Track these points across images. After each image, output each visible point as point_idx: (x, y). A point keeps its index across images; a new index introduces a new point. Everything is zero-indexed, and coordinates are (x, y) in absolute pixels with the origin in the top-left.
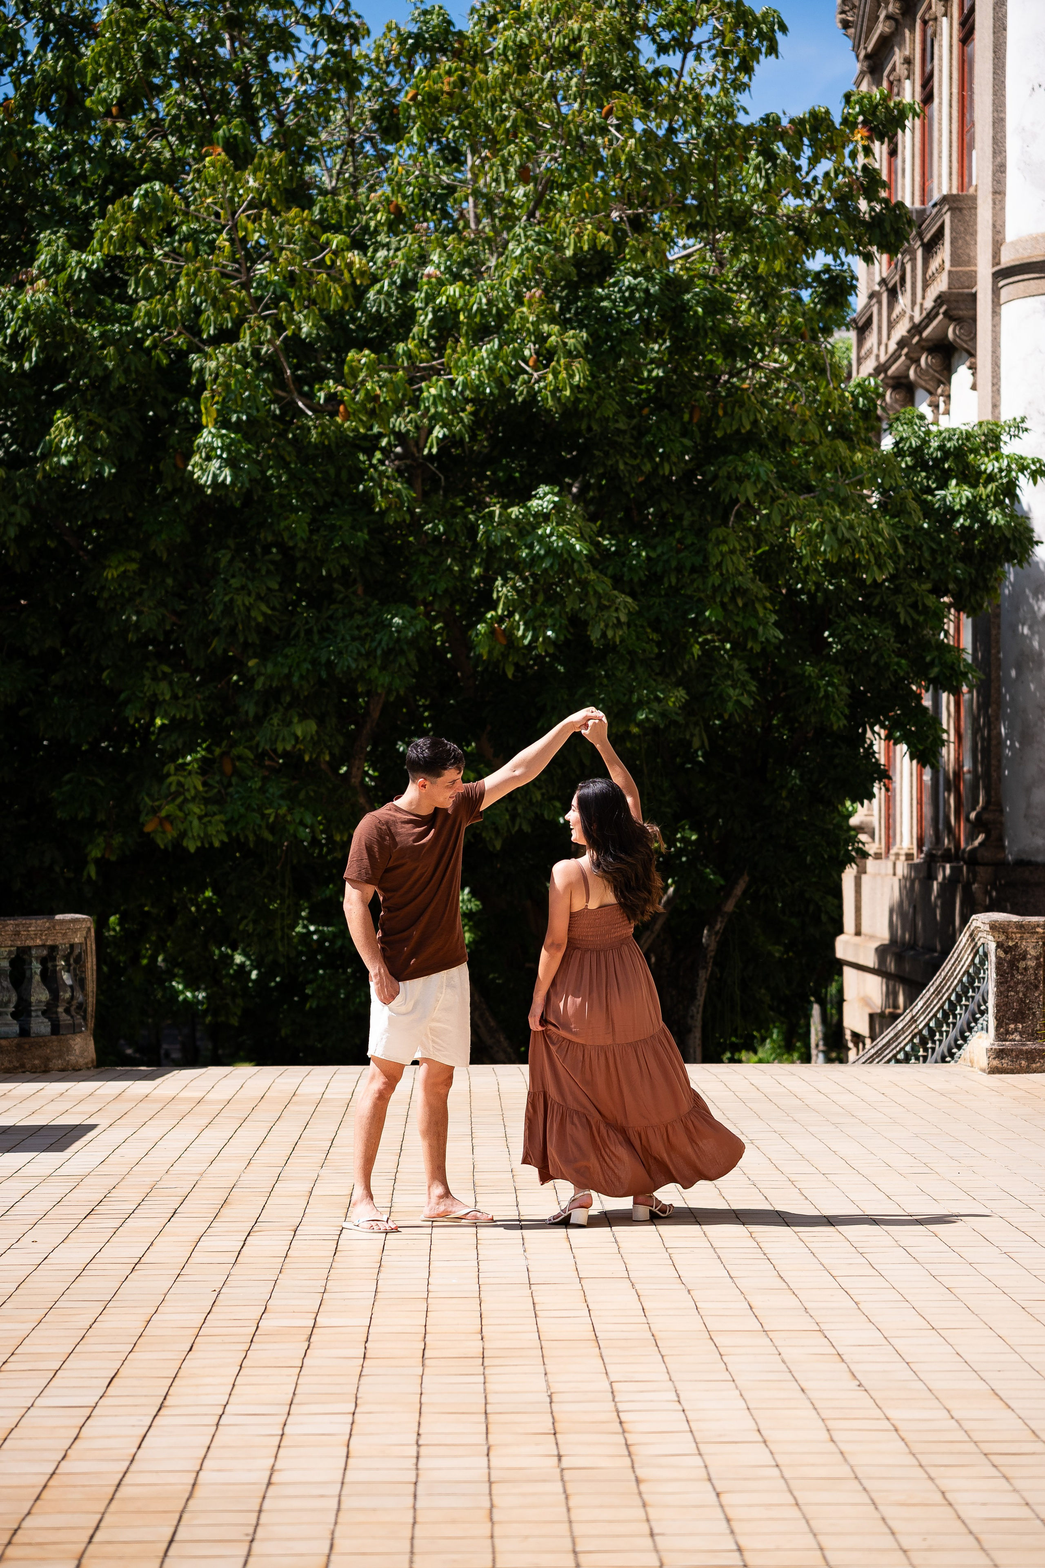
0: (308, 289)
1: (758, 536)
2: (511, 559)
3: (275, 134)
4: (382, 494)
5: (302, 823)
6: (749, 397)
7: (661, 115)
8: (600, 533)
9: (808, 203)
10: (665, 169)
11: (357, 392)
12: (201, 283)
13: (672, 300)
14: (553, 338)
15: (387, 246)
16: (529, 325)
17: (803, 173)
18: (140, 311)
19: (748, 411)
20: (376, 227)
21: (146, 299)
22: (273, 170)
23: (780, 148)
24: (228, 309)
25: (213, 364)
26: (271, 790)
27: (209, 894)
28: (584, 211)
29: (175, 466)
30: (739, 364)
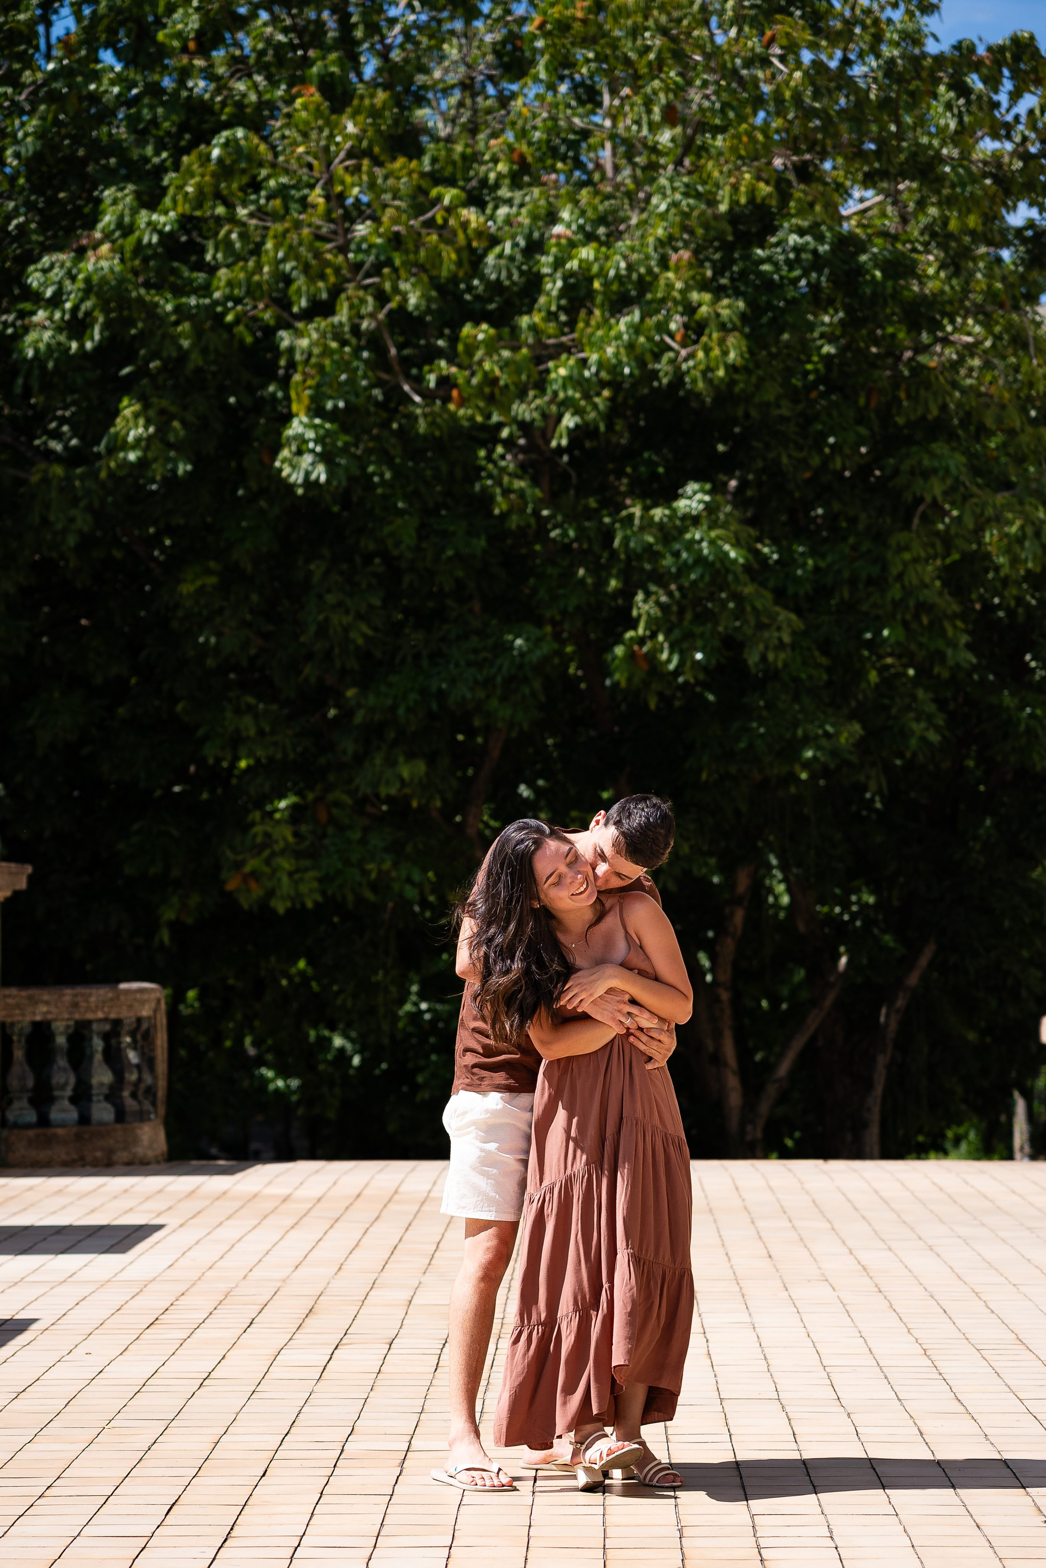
0: (416, 252)
1: (947, 540)
2: (654, 570)
3: (379, 71)
4: (503, 495)
5: (409, 880)
6: (937, 378)
7: (833, 43)
8: (759, 540)
9: (1009, 146)
10: (837, 108)
11: (473, 374)
12: (291, 247)
13: (846, 262)
14: (704, 309)
15: (509, 202)
16: (676, 294)
17: (1003, 110)
18: (220, 280)
19: (936, 394)
20: (497, 179)
21: (228, 266)
22: (376, 114)
23: (975, 82)
24: (323, 277)
25: (304, 343)
26: (373, 842)
27: (302, 965)
28: (741, 157)
29: (261, 462)
30: (925, 337)
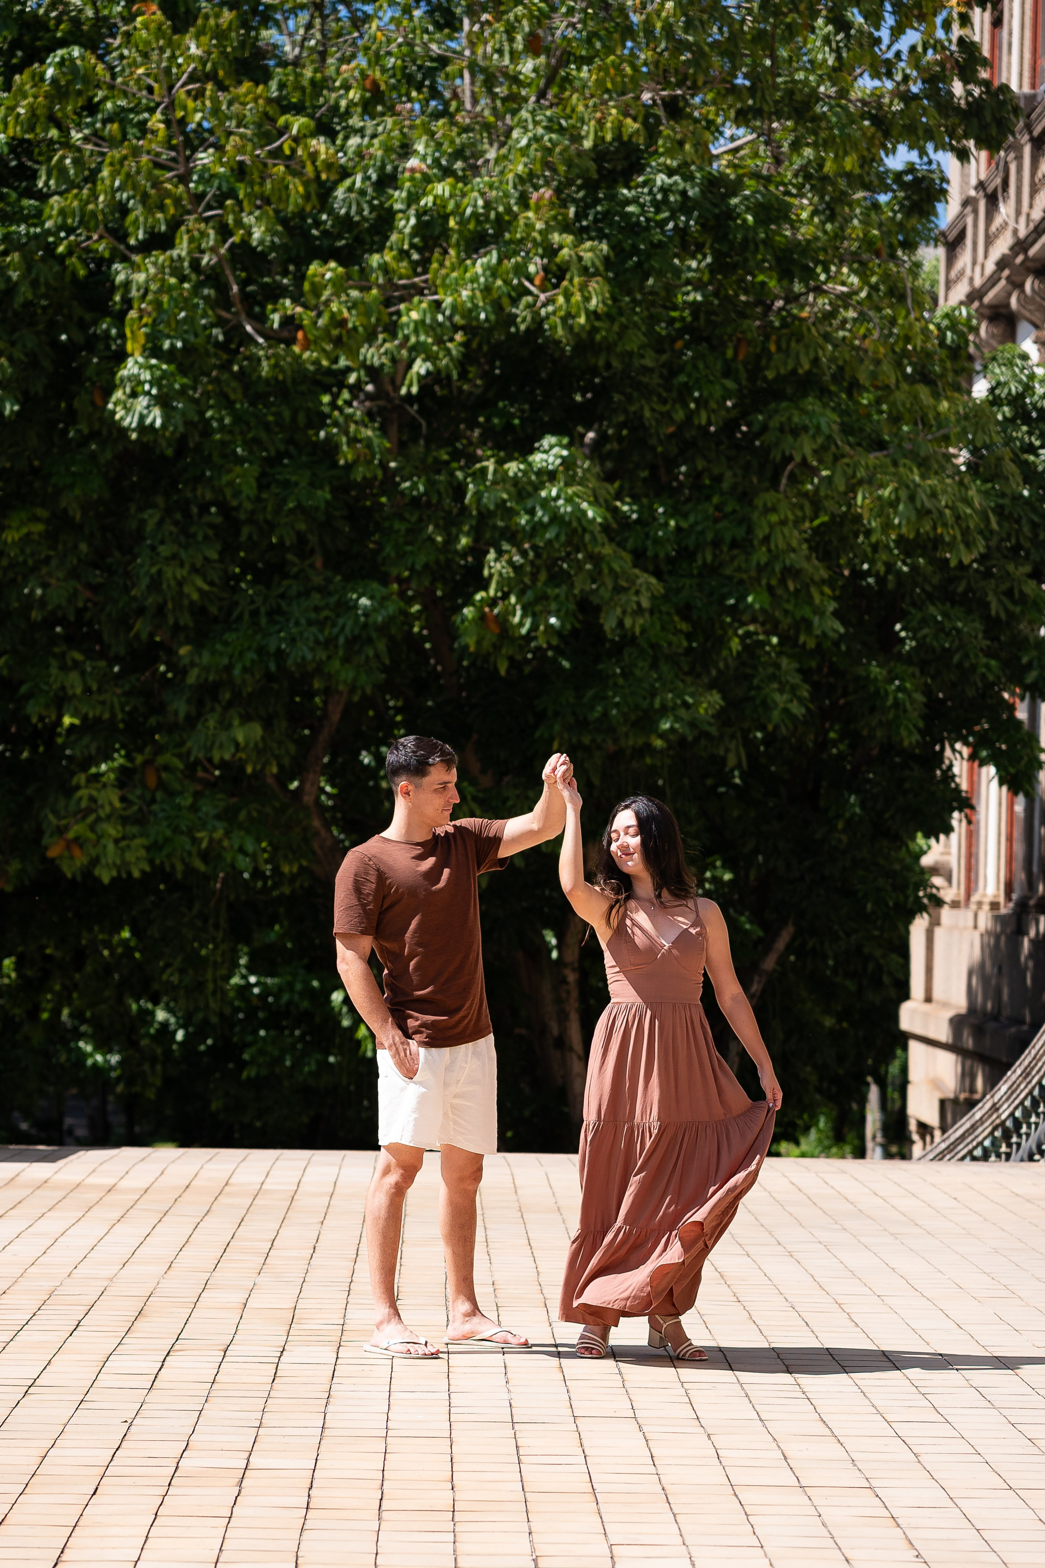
0: (262, 184)
1: (816, 502)
2: (507, 528)
4: (349, 444)
5: (242, 850)
6: (809, 329)
8: (619, 496)
9: (889, 85)
10: (710, 40)
11: (319, 315)
12: (128, 175)
13: (715, 205)
14: (565, 251)
15: (361, 132)
16: (535, 235)
17: (883, 47)
18: (52, 208)
19: (807, 347)
20: (348, 107)
21: (61, 194)
22: (220, 35)
23: (855, 17)
24: (162, 208)
25: (141, 277)
26: (204, 809)
27: (126, 934)
28: (607, 91)
29: (93, 403)
30: (798, 287)
